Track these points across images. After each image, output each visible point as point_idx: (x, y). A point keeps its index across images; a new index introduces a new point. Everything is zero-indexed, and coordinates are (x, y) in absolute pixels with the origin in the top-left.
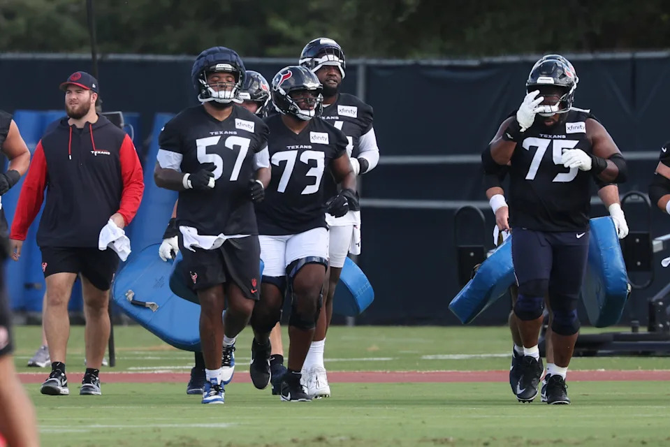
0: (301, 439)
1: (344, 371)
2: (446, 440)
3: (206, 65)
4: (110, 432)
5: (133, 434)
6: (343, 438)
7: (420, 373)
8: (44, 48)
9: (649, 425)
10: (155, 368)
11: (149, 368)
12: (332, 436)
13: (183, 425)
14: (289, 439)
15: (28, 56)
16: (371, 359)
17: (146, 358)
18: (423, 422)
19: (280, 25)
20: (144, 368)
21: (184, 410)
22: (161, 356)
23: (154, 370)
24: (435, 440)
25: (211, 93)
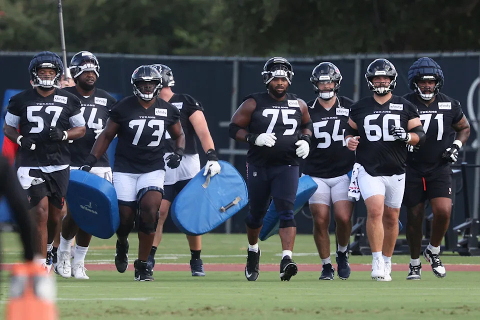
0: (195, 308)
1: (223, 264)
2: (291, 310)
3: (36, 63)
4: (68, 303)
5: (83, 304)
6: (223, 308)
7: (274, 265)
8: (25, 48)
9: (426, 300)
10: (98, 261)
11: (95, 261)
12: (216, 307)
13: (116, 299)
14: (187, 308)
15: (15, 54)
16: (242, 256)
17: (92, 254)
18: (276, 298)
19: (182, 34)
20: (91, 261)
21: (118, 289)
22: (103, 253)
23: (98, 262)
24: (283, 310)
25: (39, 81)
